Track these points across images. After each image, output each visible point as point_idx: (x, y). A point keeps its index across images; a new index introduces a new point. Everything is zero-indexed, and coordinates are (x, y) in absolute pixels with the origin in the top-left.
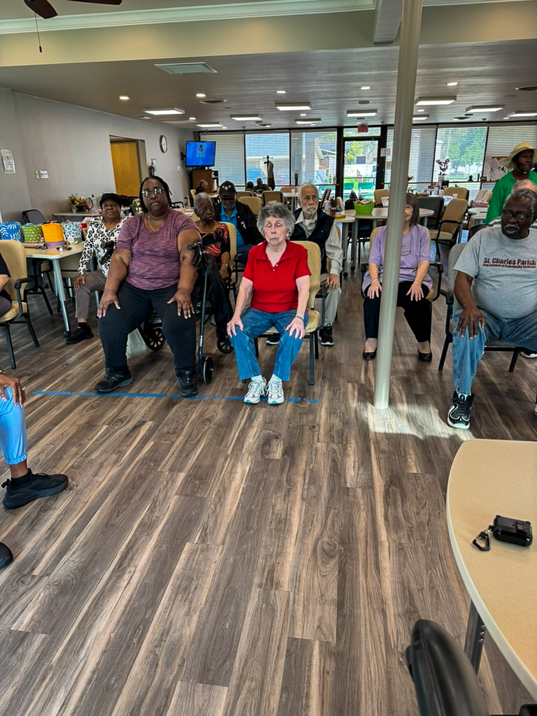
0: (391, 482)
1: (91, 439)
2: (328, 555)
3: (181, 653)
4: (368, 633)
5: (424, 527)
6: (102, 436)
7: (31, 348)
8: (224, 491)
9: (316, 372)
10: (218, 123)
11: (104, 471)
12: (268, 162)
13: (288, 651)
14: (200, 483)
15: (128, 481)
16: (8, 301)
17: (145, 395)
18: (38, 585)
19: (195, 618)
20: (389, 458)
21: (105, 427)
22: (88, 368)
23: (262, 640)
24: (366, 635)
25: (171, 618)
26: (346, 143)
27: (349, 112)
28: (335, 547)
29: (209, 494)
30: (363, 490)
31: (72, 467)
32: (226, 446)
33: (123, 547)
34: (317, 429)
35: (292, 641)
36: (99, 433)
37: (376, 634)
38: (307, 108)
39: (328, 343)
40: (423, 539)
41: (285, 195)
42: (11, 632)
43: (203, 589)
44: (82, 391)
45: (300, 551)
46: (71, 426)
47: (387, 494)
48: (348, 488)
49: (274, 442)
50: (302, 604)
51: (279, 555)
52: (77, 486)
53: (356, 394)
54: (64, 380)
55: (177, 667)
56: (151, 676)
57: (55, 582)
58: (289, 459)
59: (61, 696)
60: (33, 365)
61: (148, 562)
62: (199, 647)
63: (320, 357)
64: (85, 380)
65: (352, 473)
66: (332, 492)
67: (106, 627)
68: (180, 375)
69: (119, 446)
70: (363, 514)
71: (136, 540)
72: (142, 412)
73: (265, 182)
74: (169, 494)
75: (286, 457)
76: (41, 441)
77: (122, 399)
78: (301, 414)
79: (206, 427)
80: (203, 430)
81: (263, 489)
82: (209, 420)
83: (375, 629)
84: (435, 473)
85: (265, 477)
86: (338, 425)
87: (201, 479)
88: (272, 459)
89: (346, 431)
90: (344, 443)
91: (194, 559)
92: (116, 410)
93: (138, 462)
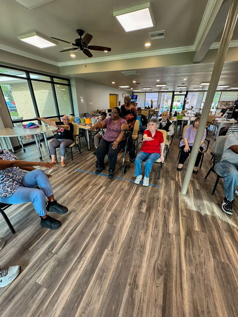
0: (188, 234)
1: (86, 191)
2: (160, 273)
5: (203, 265)
6: (89, 190)
7: (78, 154)
8: (123, 224)
9: (161, 174)
10: (139, 90)
11: (86, 206)
12: (151, 101)
14: (115, 219)
15: (93, 212)
17: (105, 175)
18: (52, 258)
19: (101, 298)
20: (186, 220)
21: (91, 186)
22: (91, 162)
25: (92, 295)
26: (175, 96)
27: (178, 87)
28: (163, 268)
29: (118, 225)
30: (176, 236)
31: (77, 202)
32: (126, 203)
33: (84, 245)
34: (159, 200)
36: (89, 189)
38: (165, 85)
40: (202, 273)
41: (155, 110)
42: (36, 283)
43: (107, 279)
44: (88, 171)
45: (148, 267)
46: (82, 184)
47: (186, 239)
48: (170, 233)
49: (143, 204)
50: (146, 304)
51: (139, 267)
52: (77, 211)
53: (174, 185)
54: (84, 166)
57: (57, 258)
58: (148, 213)
60: (77, 160)
61: (91, 256)
63: (162, 167)
64: (90, 167)
65: (172, 225)
66: (163, 234)
68: (109, 171)
69: (93, 196)
70: (176, 250)
71: (89, 243)
72: (102, 183)
74: (104, 222)
75: (147, 212)
76: (72, 189)
77: (98, 176)
78: (154, 192)
79: (121, 192)
81: (137, 227)
82: (123, 189)
85: (138, 221)
86: (167, 199)
87: (116, 217)
88: (142, 212)
89: (170, 202)
90: (169, 209)
91: (107, 260)
92: (95, 180)
93: (97, 204)
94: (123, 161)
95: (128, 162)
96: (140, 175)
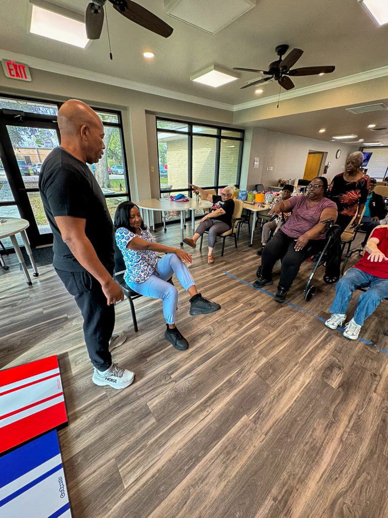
1: (232, 309)
3: (201, 508)
6: (238, 310)
7: (233, 248)
8: (284, 390)
11: (229, 332)
14: (272, 373)
15: (236, 346)
17: (269, 294)
18: (169, 385)
19: (223, 484)
21: (242, 304)
22: (250, 267)
25: (210, 470)
29: (274, 386)
31: (217, 321)
32: (300, 354)
33: (213, 390)
34: (378, 378)
36: (237, 307)
42: (146, 405)
43: (238, 463)
44: (242, 279)
46: (228, 297)
49: (336, 371)
51: (301, 481)
54: (238, 270)
56: (179, 508)
57: (176, 388)
58: (342, 393)
60: (229, 257)
61: (220, 411)
64: (246, 273)
66: (372, 453)
67: (179, 443)
69: (242, 320)
71: (222, 390)
72: (262, 304)
74: (251, 369)
75: (341, 389)
77: (257, 291)
79: (293, 332)
81: (312, 407)
82: (297, 328)
85: (317, 397)
87: (274, 370)
88: (329, 385)
91: (243, 432)
92: (251, 296)
93: (246, 336)
94: (311, 278)
95: (320, 282)
96: (341, 314)
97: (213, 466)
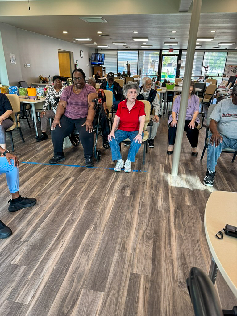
0: (178, 208)
1: (47, 183)
2: (149, 238)
3: (84, 277)
4: (165, 272)
5: (191, 228)
6: (52, 182)
7: (21, 143)
8: (104, 208)
9: (146, 159)
10: (106, 45)
11: (52, 197)
12: (128, 64)
13: (130, 278)
14: (94, 205)
15: (63, 202)
16: (12, 122)
17: (70, 166)
18: (23, 245)
19: (90, 263)
20: (177, 198)
21: (53, 178)
22: (46, 153)
23: (119, 273)
24: (164, 273)
25: (80, 262)
26: (163, 56)
27: (165, 43)
28: (152, 235)
29: (98, 210)
30: (165, 211)
31: (38, 195)
32: (105, 190)
33: (60, 231)
34: (146, 183)
35: (132, 274)
36: (51, 181)
37: (168, 273)
38: (147, 40)
39: (152, 146)
40: (190, 233)
41: (135, 79)
42: (11, 264)
43: (94, 250)
44: (43, 163)
45: (137, 236)
46: (38, 177)
47: (175, 213)
48: (158, 210)
49: (127, 189)
50: (137, 259)
51: (127, 237)
52: (40, 203)
53: (163, 169)
54: (35, 157)
55: (82, 283)
56: (71, 286)
57: (30, 244)
58: (133, 196)
59: (32, 293)
60: (22, 150)
61: (71, 237)
62: (92, 275)
63: (148, 152)
64: (44, 158)
65: (160, 204)
66: (151, 211)
67: (52, 265)
68: (86, 157)
69: (59, 187)
70: (165, 221)
71: (66, 228)
72: (69, 173)
73: (126, 73)
74: (80, 209)
75: (132, 195)
76: (25, 184)
77: (60, 167)
78: (139, 177)
79: (97, 181)
80: (96, 182)
81: (121, 208)
82: (98, 178)
83: (168, 271)
84: (197, 205)
85: (122, 203)
86: (155, 182)
87: (95, 203)
88: (126, 196)
89: (158, 185)
90: (157, 190)
91: (90, 237)
92: (58, 171)
93: (67, 194)
97: (80, 259)
